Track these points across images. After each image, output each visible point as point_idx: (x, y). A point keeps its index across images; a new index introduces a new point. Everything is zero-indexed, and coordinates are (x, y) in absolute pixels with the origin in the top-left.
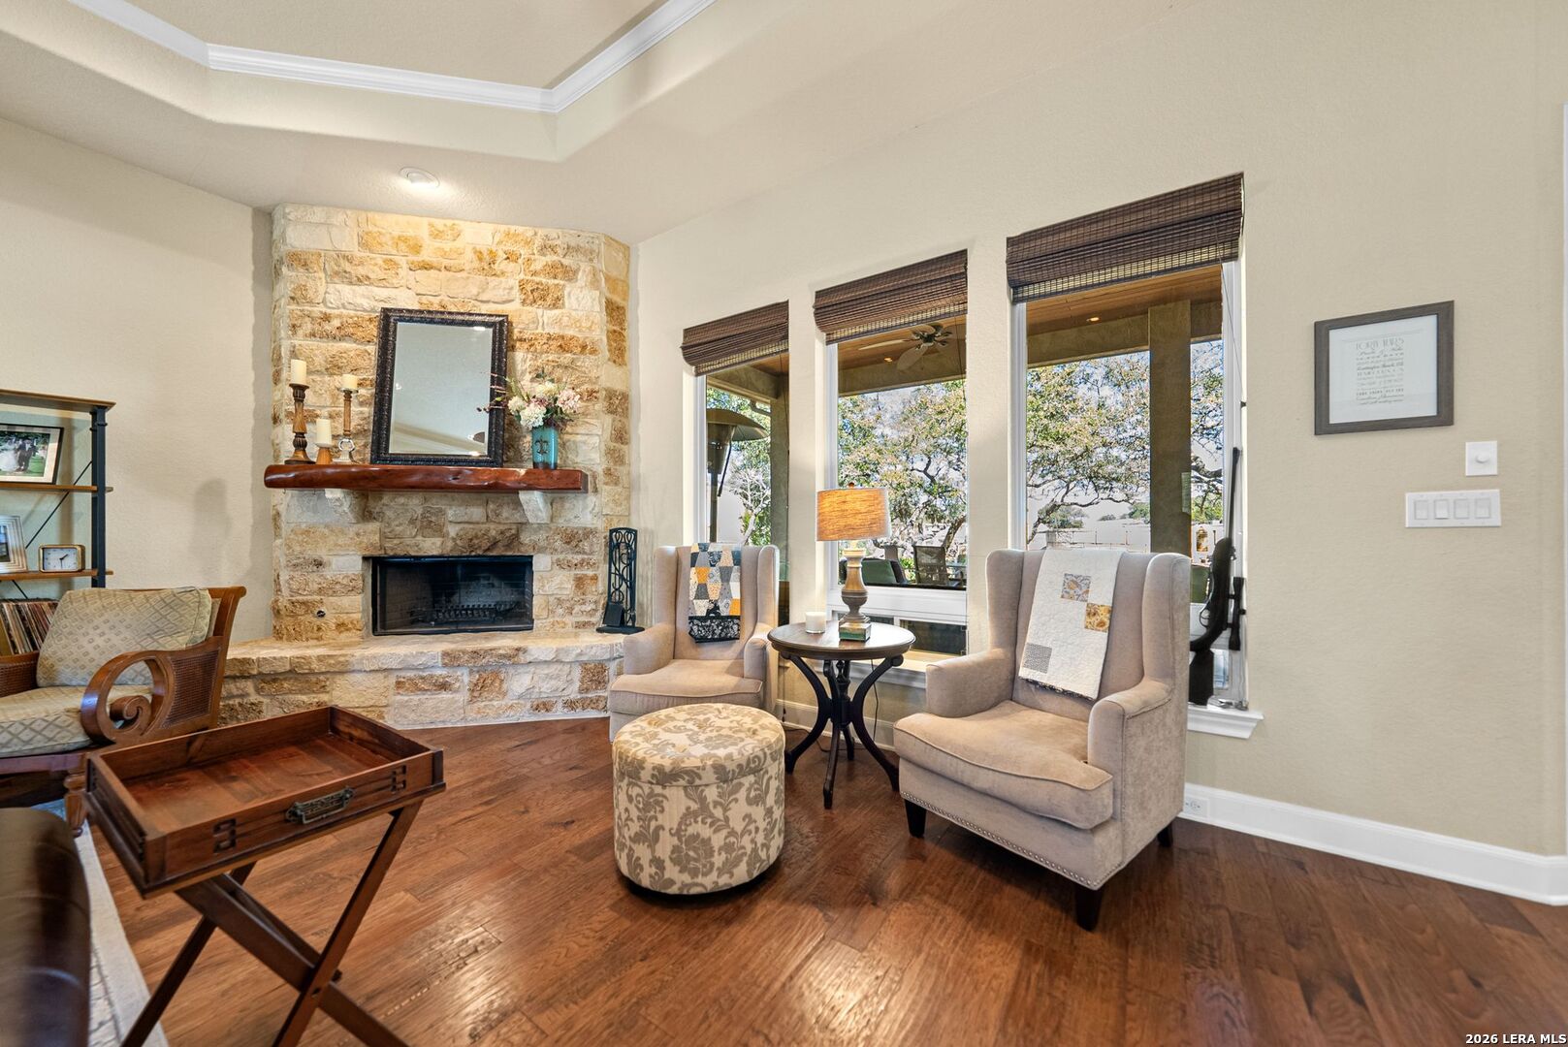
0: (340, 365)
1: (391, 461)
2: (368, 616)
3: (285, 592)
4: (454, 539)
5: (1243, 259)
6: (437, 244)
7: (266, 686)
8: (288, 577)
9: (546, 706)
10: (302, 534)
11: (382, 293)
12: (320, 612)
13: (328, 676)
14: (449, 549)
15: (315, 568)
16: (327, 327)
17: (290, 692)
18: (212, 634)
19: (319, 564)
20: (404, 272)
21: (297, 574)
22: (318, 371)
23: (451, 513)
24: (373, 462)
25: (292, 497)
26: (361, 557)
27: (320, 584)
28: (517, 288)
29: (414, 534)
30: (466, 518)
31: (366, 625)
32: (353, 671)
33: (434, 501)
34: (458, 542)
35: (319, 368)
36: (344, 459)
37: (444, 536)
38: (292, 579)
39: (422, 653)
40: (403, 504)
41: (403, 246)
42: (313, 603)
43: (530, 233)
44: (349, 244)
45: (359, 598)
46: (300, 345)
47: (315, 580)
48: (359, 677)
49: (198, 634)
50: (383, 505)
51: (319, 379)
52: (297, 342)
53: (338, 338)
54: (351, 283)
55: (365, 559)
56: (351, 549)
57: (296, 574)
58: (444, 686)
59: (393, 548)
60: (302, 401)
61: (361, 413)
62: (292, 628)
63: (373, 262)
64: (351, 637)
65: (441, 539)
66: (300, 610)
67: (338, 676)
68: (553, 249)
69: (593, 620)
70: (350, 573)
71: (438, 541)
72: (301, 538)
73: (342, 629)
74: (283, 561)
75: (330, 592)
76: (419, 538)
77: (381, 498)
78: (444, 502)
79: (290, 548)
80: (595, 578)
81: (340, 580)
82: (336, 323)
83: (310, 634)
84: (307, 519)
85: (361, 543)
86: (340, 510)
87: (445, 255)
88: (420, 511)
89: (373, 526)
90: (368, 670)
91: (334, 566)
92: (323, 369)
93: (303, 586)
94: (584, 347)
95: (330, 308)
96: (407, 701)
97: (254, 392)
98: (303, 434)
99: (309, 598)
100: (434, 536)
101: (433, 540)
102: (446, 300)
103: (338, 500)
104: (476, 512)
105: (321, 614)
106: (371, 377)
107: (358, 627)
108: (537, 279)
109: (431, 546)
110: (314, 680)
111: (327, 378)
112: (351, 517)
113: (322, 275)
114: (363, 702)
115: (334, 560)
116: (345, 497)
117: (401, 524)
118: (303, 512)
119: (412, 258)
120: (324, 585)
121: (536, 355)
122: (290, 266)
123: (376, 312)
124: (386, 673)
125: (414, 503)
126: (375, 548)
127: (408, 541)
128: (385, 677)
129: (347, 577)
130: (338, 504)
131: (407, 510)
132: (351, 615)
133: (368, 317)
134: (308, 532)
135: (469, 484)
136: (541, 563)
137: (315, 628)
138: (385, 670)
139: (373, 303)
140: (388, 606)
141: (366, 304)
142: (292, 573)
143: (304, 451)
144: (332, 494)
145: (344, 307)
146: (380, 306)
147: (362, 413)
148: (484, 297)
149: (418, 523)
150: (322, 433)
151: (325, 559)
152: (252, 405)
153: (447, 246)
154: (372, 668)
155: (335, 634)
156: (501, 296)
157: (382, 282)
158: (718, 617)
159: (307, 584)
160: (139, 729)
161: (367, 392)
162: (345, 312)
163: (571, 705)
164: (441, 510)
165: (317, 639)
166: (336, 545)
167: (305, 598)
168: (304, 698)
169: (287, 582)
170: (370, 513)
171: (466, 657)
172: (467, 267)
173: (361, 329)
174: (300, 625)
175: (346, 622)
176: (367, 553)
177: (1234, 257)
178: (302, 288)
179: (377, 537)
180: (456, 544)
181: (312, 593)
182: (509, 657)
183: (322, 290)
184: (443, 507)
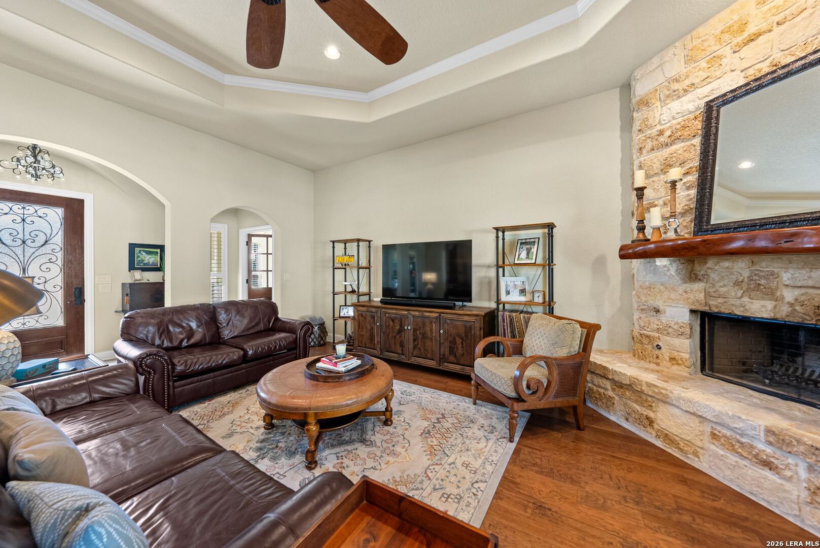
0: (671, 163)
1: (712, 231)
2: (696, 357)
3: (637, 326)
4: (791, 305)
7: (617, 389)
8: (638, 317)
10: (646, 289)
11: (706, 90)
12: (658, 345)
13: (654, 399)
14: (784, 313)
15: (655, 313)
16: (662, 139)
17: (630, 399)
18: (581, 350)
19: (657, 311)
20: (727, 59)
21: (643, 316)
22: (655, 174)
23: (787, 277)
24: (695, 234)
25: (640, 264)
26: (688, 310)
27: (658, 325)
29: (739, 295)
30: (810, 283)
31: (694, 364)
32: (673, 405)
33: (764, 264)
34: (798, 308)
35: (656, 172)
36: (671, 235)
37: (779, 299)
38: (640, 318)
39: (739, 418)
40: (727, 268)
41: (726, 37)
42: (654, 337)
44: (677, 68)
45: (687, 342)
46: (644, 160)
47: (655, 322)
48: (677, 411)
49: (572, 350)
50: (708, 268)
51: (657, 179)
52: (642, 159)
53: (669, 144)
54: (679, 97)
55: (693, 312)
56: (680, 302)
59: (717, 306)
60: (642, 198)
61: (688, 195)
62: (641, 351)
63: (697, 70)
64: (681, 371)
65: (774, 303)
66: (645, 341)
67: (661, 403)
70: (680, 321)
71: (770, 305)
72: (645, 291)
73: (674, 362)
74: (635, 305)
75: (665, 332)
76: (746, 299)
77: (706, 263)
78: (775, 265)
79: (639, 297)
81: (672, 325)
82: (668, 133)
83: (651, 359)
84: (649, 279)
85: (688, 299)
86: (668, 273)
87: (778, 11)
88: (746, 274)
89: (699, 286)
90: (684, 409)
91: (667, 314)
92: (659, 171)
93: (647, 325)
95: (664, 124)
96: (722, 456)
97: (622, 199)
98: (643, 221)
99: (651, 333)
100: (763, 299)
101: (762, 302)
102: (779, 56)
103: (665, 266)
105: (659, 347)
106: (696, 165)
107: (686, 364)
110: (644, 397)
111: (662, 176)
112: (677, 279)
113: (658, 104)
114: (681, 434)
115: (668, 309)
116: (671, 264)
117: (725, 286)
118: (647, 274)
119: (736, 41)
120: (661, 327)
123: (701, 108)
124: (702, 420)
125: (741, 267)
126: (701, 304)
127: (733, 301)
128: (700, 422)
129: (678, 324)
130: (666, 269)
131: (732, 274)
132: (681, 354)
133: (693, 117)
134: (650, 287)
135: (805, 246)
137: (655, 356)
138: (700, 416)
139: (696, 104)
140: (716, 352)
141: (691, 107)
142: (641, 315)
143: (644, 232)
144: (661, 262)
145: (674, 118)
146: (702, 103)
147: (686, 196)
149: (745, 286)
150: (654, 218)
151: (661, 308)
152: (620, 207)
154: (688, 410)
155: (669, 364)
157: (704, 82)
159: (649, 324)
160: (538, 397)
161: (693, 178)
162: (674, 122)
164: (772, 273)
165: (656, 364)
166: (669, 298)
167: (648, 333)
168: (638, 408)
169: (638, 320)
170: (696, 275)
171: (802, 448)
173: (687, 129)
174: (645, 351)
175: (677, 358)
176: (694, 308)
178: (646, 120)
179: (702, 296)
180: (795, 310)
181: (653, 331)
183: (658, 114)
184: (776, 270)
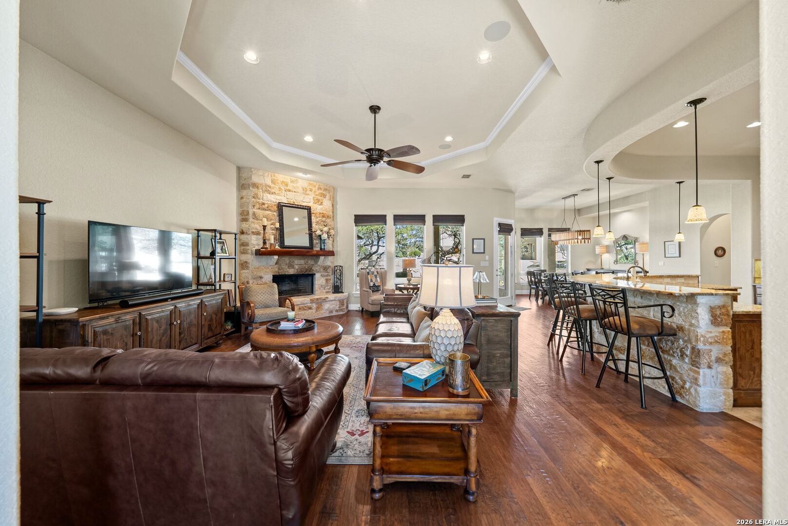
4: (297, 269)
5: (465, 226)
6: (292, 184)
9: (331, 312)
10: (257, 269)
11: (278, 197)
14: (296, 272)
16: (264, 206)
19: (261, 277)
20: (283, 192)
23: (296, 262)
24: (281, 247)
26: (272, 275)
28: (312, 199)
30: (300, 263)
33: (292, 259)
36: (274, 248)
37: (294, 268)
40: (284, 259)
41: (283, 184)
43: (315, 184)
44: (269, 182)
46: (256, 211)
47: (260, 282)
52: (254, 210)
53: (267, 210)
54: (270, 194)
56: (269, 273)
57: (255, 281)
58: (310, 308)
59: (281, 272)
63: (275, 188)
68: (321, 189)
69: (330, 290)
70: (269, 280)
71: (293, 270)
74: (251, 277)
76: (288, 269)
78: (295, 259)
79: (253, 273)
80: (330, 279)
82: (266, 206)
85: (272, 271)
87: (294, 188)
88: (288, 261)
89: (279, 266)
94: (328, 216)
95: (264, 201)
98: (265, 239)
102: (295, 201)
104: (302, 262)
108: (317, 197)
109: (291, 272)
113: (261, 190)
115: (265, 276)
117: (284, 266)
118: (257, 262)
119: (286, 188)
121: (317, 217)
122: (253, 187)
123: (277, 203)
126: (276, 272)
127: (285, 270)
131: (286, 261)
133: (275, 204)
136: (317, 276)
139: (276, 200)
141: (274, 200)
143: (265, 244)
145: (268, 201)
146: (278, 201)
148: (304, 201)
149: (289, 265)
151: (263, 276)
153: (295, 185)
156: (308, 201)
157: (278, 195)
158: (375, 286)
163: (337, 311)
164: (294, 261)
166: (265, 272)
172: (300, 192)
173: (273, 208)
176: (274, 274)
177: (463, 226)
178: (256, 194)
179: (276, 270)
182: (324, 299)
183: (262, 195)
